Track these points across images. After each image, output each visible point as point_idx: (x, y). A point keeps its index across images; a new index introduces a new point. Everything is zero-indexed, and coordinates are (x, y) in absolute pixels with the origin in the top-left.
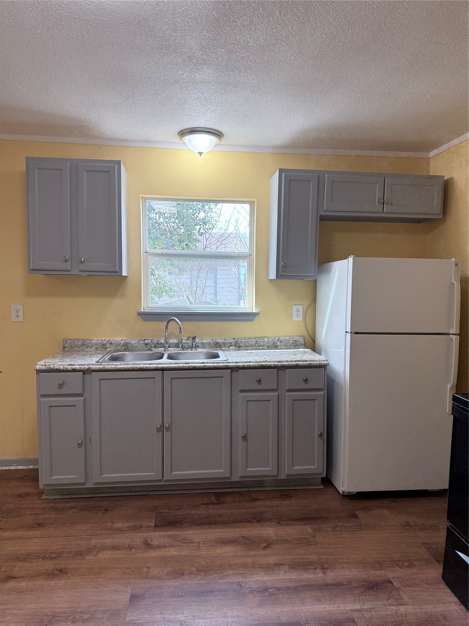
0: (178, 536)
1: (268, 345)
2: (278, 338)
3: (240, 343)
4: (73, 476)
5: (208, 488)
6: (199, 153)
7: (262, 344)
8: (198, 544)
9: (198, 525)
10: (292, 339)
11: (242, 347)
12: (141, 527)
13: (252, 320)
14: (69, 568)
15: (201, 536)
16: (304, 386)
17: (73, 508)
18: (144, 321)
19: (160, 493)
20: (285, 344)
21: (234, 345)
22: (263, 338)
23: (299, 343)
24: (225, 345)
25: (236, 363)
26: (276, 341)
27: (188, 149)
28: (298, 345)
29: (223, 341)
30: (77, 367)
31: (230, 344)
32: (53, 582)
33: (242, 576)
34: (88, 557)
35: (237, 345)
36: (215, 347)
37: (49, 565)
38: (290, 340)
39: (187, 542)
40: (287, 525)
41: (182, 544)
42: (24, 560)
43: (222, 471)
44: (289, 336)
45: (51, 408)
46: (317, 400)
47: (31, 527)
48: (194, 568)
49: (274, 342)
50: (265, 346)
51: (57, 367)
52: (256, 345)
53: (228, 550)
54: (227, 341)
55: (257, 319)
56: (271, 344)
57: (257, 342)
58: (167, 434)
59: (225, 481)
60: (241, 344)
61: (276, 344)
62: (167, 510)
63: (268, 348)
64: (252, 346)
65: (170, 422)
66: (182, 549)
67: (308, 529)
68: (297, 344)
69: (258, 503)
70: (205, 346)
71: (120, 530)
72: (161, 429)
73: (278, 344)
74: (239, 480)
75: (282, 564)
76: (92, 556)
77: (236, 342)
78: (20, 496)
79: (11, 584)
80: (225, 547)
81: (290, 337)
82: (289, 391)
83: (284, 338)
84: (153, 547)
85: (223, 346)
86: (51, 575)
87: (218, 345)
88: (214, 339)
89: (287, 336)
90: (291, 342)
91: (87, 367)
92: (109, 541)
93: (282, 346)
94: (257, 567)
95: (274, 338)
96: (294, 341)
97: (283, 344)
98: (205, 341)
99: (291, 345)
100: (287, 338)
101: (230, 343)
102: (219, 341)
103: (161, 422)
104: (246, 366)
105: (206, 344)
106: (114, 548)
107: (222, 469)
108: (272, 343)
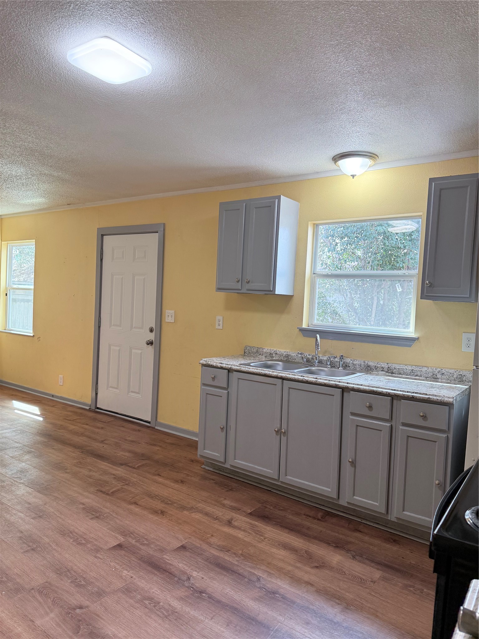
0: (258, 527)
1: (427, 376)
2: (439, 370)
3: (394, 369)
4: (217, 454)
5: (323, 504)
6: (351, 175)
7: (419, 373)
8: (264, 538)
9: (281, 526)
10: (457, 372)
11: (395, 374)
12: (239, 510)
13: (410, 346)
14: (169, 513)
15: (274, 535)
16: (422, 423)
17: (213, 480)
18: (304, 336)
19: (281, 494)
20: (448, 378)
21: (386, 370)
22: (421, 367)
23: (466, 379)
24: (376, 369)
25: (348, 383)
26: (436, 372)
27: (343, 174)
28: (465, 381)
29: (375, 365)
30: (224, 366)
31: (382, 369)
32: (151, 516)
33: (268, 575)
34: (185, 512)
35: (390, 371)
36: (366, 370)
37: (160, 506)
38: (454, 373)
39: (259, 533)
40: (360, 561)
41: (253, 533)
42: (152, 498)
43: (329, 490)
44: (454, 369)
45: (208, 395)
46: (437, 442)
47: (176, 481)
48: (241, 551)
49: (434, 373)
50: (422, 376)
51: (212, 364)
52: (412, 374)
53: (282, 553)
54: (380, 365)
55: (416, 345)
56: (430, 376)
57: (414, 371)
58: (284, 439)
59: (334, 502)
60: (394, 371)
61: (436, 376)
62: (272, 507)
63: (427, 379)
64: (407, 374)
65: (286, 428)
66: (249, 536)
67: (377, 574)
68: (464, 379)
69: (357, 534)
70: (356, 367)
71: (224, 506)
72: (278, 432)
73: (439, 376)
74: (346, 505)
75: (312, 585)
76: (188, 513)
77: (389, 367)
78: (192, 461)
79: (132, 507)
80: (282, 551)
81: (456, 371)
82: (404, 424)
83: (447, 370)
84: (232, 525)
85: (374, 369)
86: (155, 512)
87: (369, 368)
88: (366, 362)
89: (451, 369)
90: (455, 376)
91: (230, 366)
92: (209, 509)
93: (444, 379)
94: (288, 575)
95: (435, 368)
96: (460, 375)
97: (445, 377)
98: (357, 362)
99: (455, 380)
100: (451, 371)
101: (382, 367)
102: (371, 364)
103: (279, 426)
104: (356, 389)
105: (357, 366)
106: (207, 514)
107: (330, 488)
108: (432, 374)
